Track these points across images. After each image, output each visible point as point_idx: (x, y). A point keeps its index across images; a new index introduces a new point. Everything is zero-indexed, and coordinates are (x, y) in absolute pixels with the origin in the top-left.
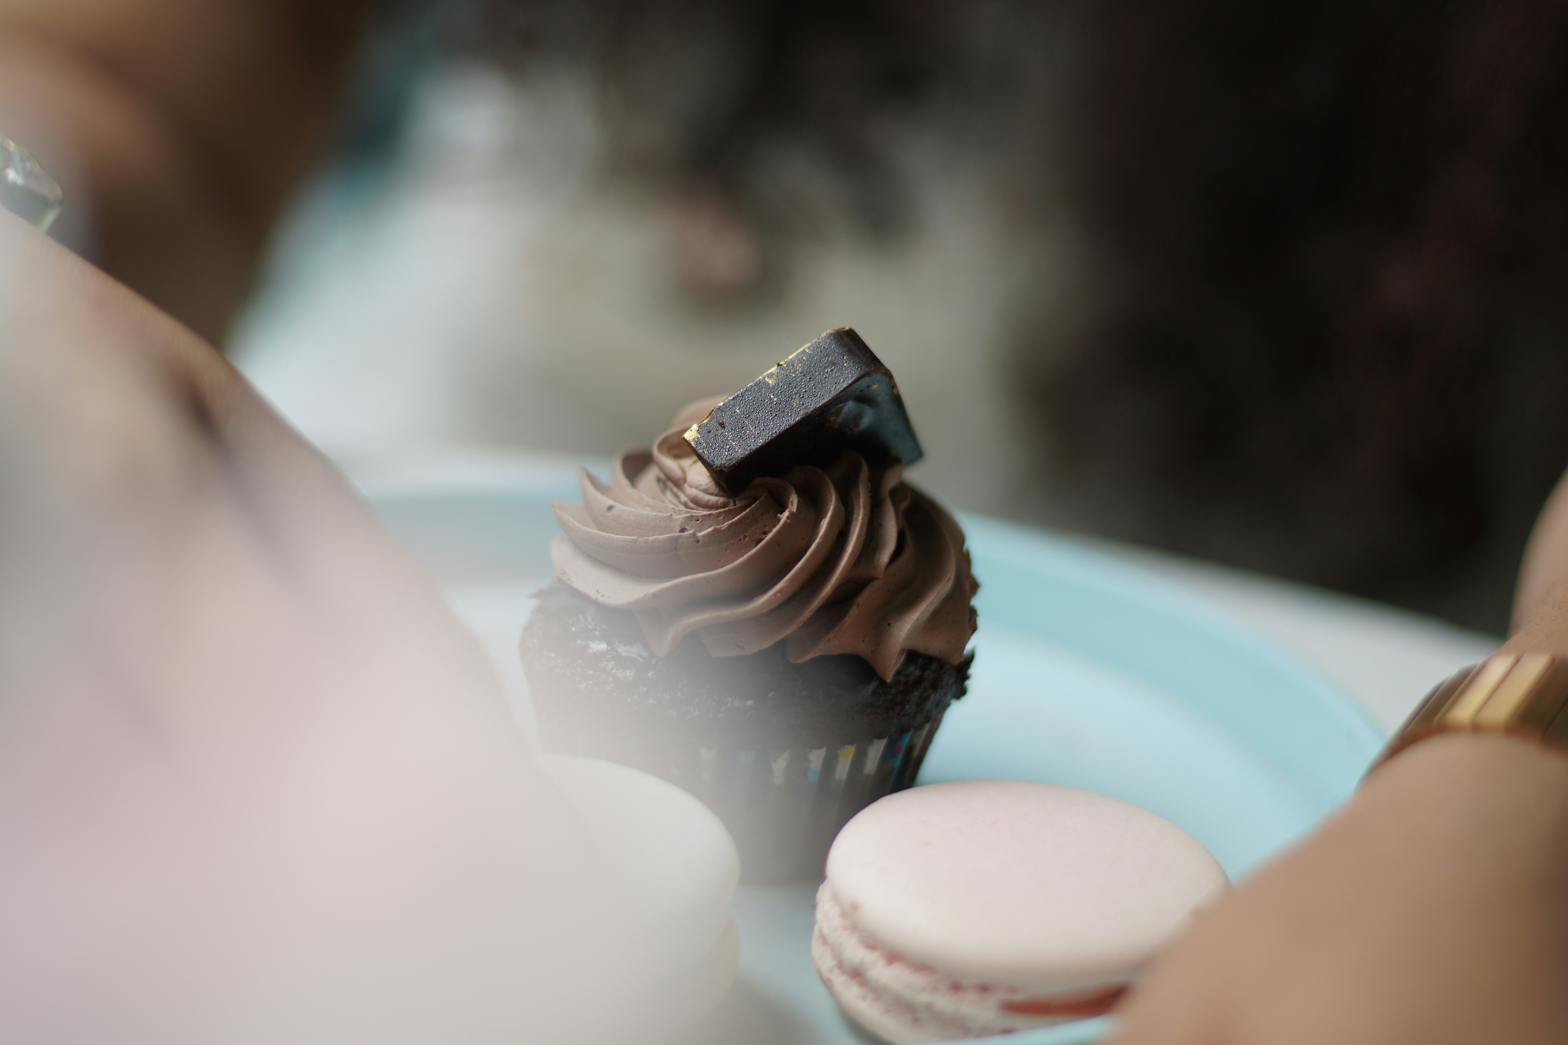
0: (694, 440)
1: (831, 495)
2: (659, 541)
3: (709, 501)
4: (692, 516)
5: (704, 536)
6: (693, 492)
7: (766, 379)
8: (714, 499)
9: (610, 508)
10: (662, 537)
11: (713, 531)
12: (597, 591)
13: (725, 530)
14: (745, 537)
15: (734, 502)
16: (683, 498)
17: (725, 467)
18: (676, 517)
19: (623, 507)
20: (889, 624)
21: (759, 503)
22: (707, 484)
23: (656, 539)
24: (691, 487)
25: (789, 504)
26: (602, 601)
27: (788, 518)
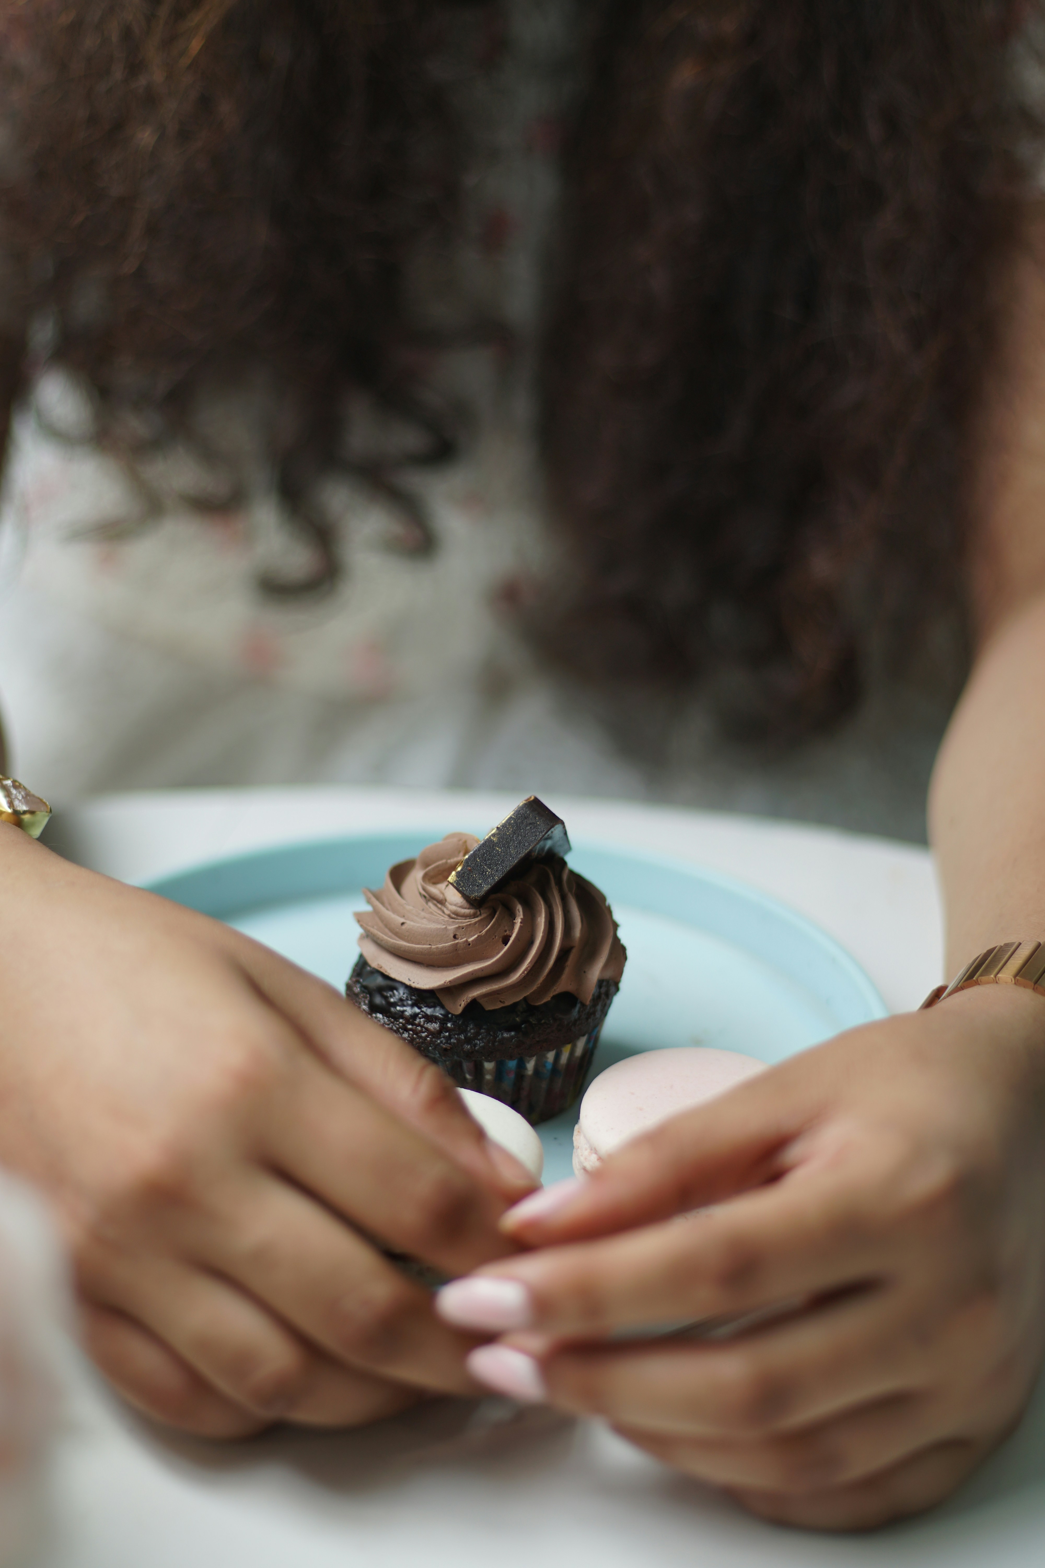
0: (455, 881)
1: (540, 901)
2: (446, 947)
3: (465, 913)
4: (459, 927)
5: (473, 941)
6: (454, 908)
7: (491, 838)
8: (467, 911)
9: (403, 924)
10: (447, 944)
11: (477, 937)
12: (409, 979)
13: (484, 935)
14: (495, 936)
15: (480, 911)
16: (447, 912)
17: (478, 897)
18: (449, 928)
19: (412, 923)
20: (585, 972)
21: (500, 913)
22: (462, 903)
23: (443, 946)
24: (451, 904)
25: (517, 912)
26: (413, 985)
27: (521, 923)
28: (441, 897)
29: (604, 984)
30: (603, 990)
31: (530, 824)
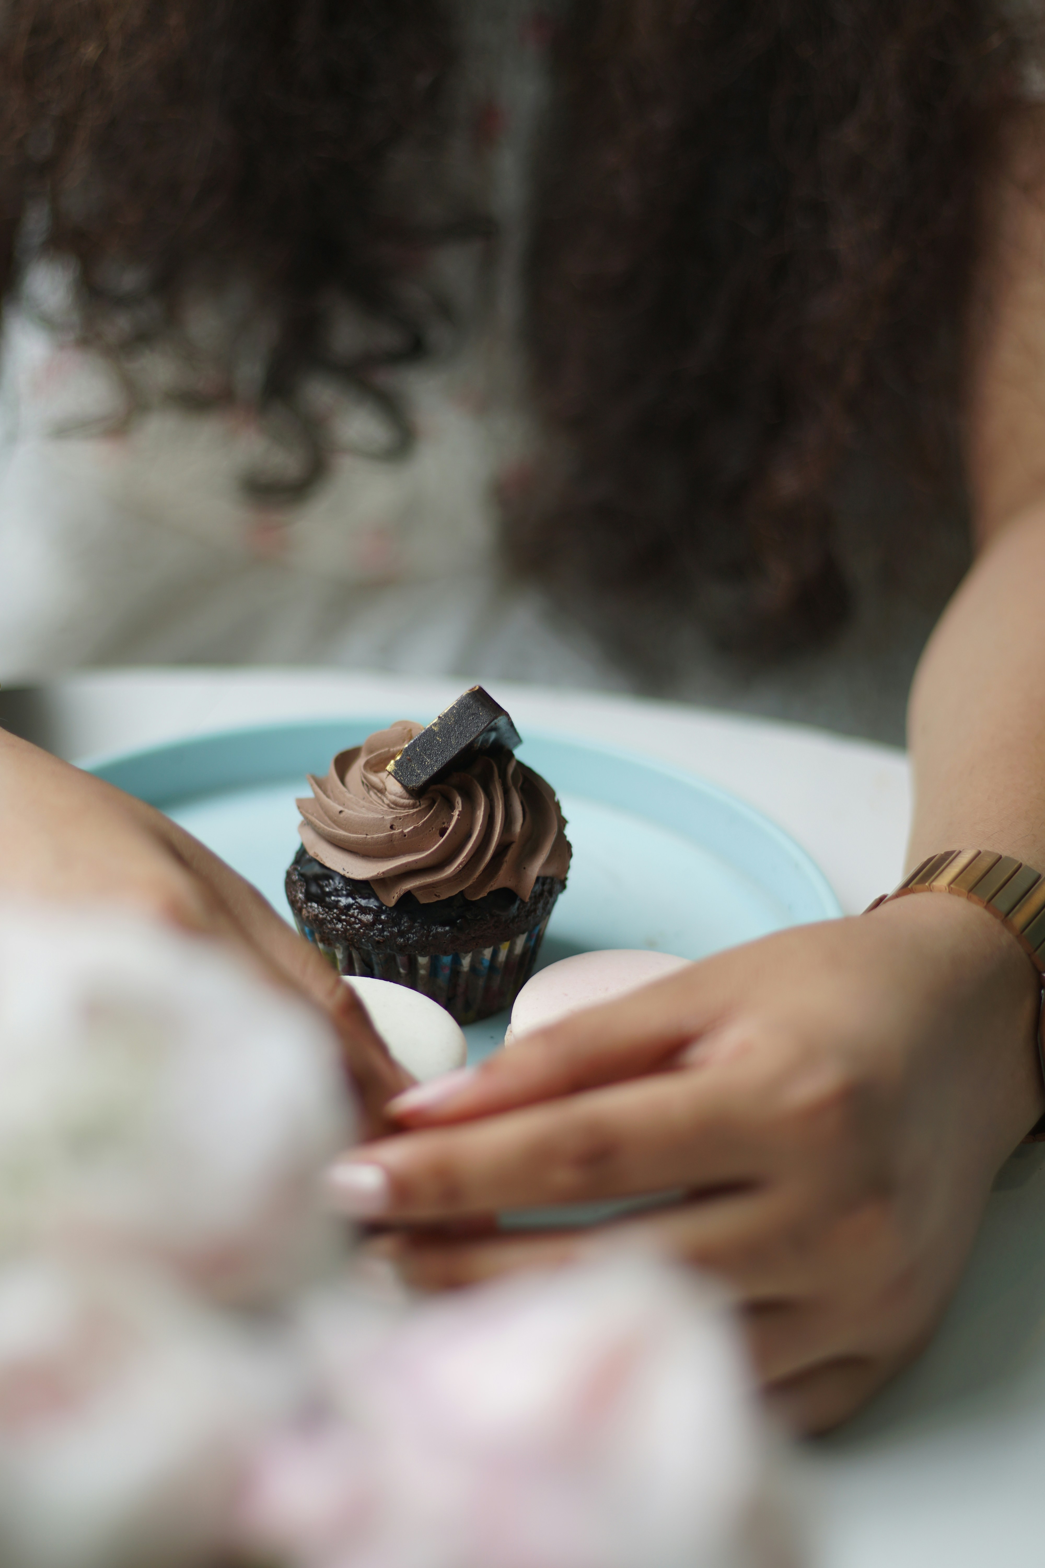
0: (393, 771)
1: (480, 794)
2: (381, 838)
3: (404, 803)
4: (397, 817)
5: (408, 832)
6: (393, 798)
7: (433, 727)
8: (406, 801)
9: (341, 812)
10: (382, 835)
11: (413, 829)
12: (343, 869)
13: (420, 826)
14: (433, 828)
15: (420, 802)
16: (386, 801)
17: (416, 787)
18: (387, 817)
19: (351, 812)
20: (524, 868)
21: (438, 805)
22: (401, 793)
23: (379, 836)
24: (390, 794)
25: (457, 804)
26: (348, 875)
27: (458, 815)
28: (381, 785)
29: (548, 881)
30: (546, 887)
31: (473, 714)
